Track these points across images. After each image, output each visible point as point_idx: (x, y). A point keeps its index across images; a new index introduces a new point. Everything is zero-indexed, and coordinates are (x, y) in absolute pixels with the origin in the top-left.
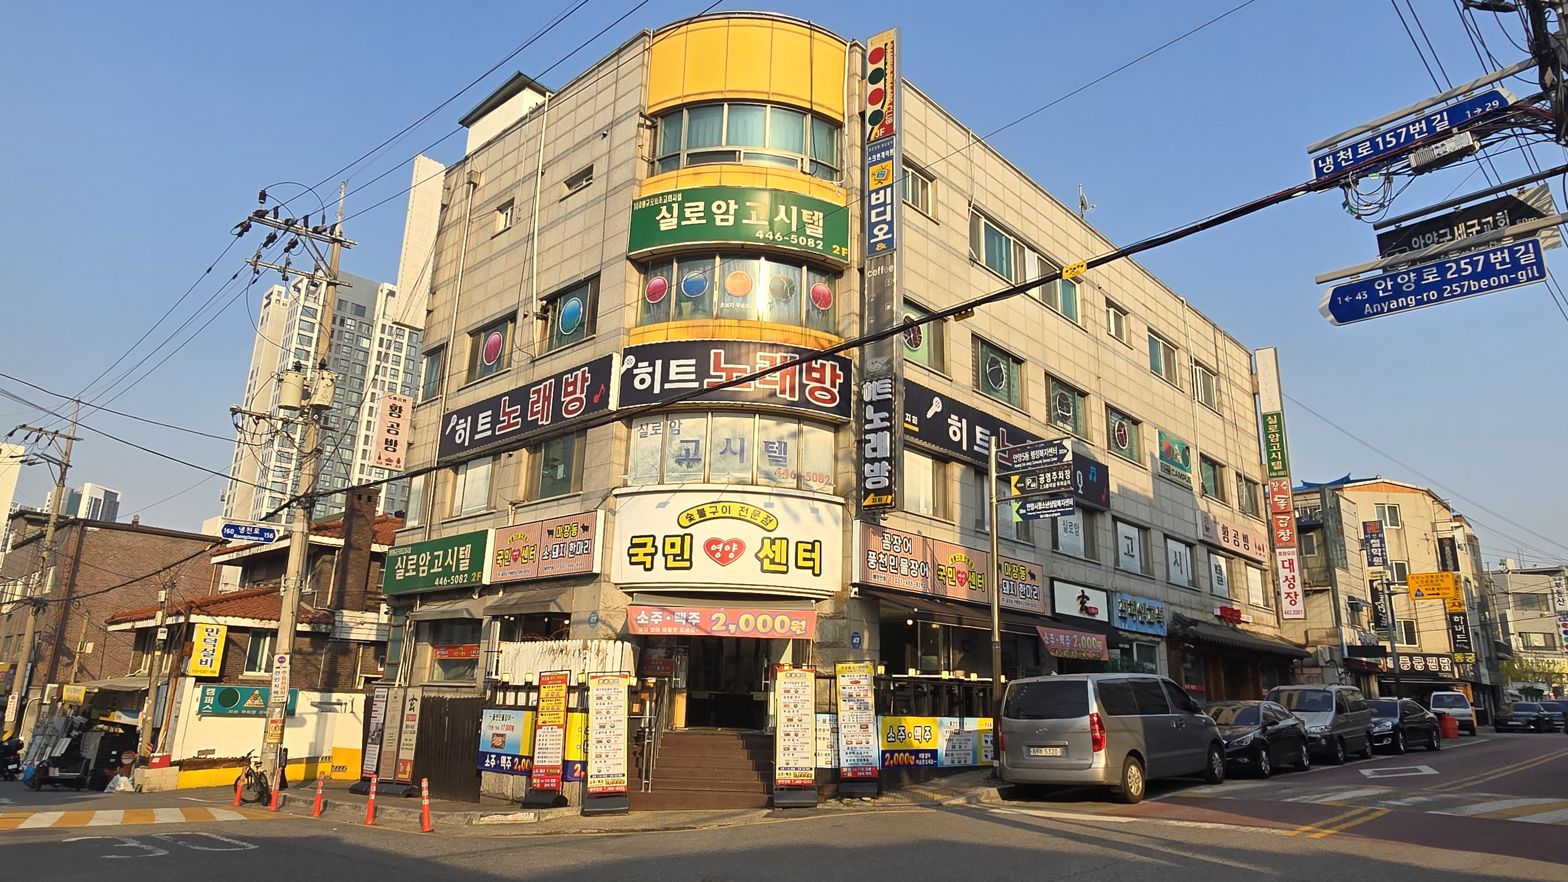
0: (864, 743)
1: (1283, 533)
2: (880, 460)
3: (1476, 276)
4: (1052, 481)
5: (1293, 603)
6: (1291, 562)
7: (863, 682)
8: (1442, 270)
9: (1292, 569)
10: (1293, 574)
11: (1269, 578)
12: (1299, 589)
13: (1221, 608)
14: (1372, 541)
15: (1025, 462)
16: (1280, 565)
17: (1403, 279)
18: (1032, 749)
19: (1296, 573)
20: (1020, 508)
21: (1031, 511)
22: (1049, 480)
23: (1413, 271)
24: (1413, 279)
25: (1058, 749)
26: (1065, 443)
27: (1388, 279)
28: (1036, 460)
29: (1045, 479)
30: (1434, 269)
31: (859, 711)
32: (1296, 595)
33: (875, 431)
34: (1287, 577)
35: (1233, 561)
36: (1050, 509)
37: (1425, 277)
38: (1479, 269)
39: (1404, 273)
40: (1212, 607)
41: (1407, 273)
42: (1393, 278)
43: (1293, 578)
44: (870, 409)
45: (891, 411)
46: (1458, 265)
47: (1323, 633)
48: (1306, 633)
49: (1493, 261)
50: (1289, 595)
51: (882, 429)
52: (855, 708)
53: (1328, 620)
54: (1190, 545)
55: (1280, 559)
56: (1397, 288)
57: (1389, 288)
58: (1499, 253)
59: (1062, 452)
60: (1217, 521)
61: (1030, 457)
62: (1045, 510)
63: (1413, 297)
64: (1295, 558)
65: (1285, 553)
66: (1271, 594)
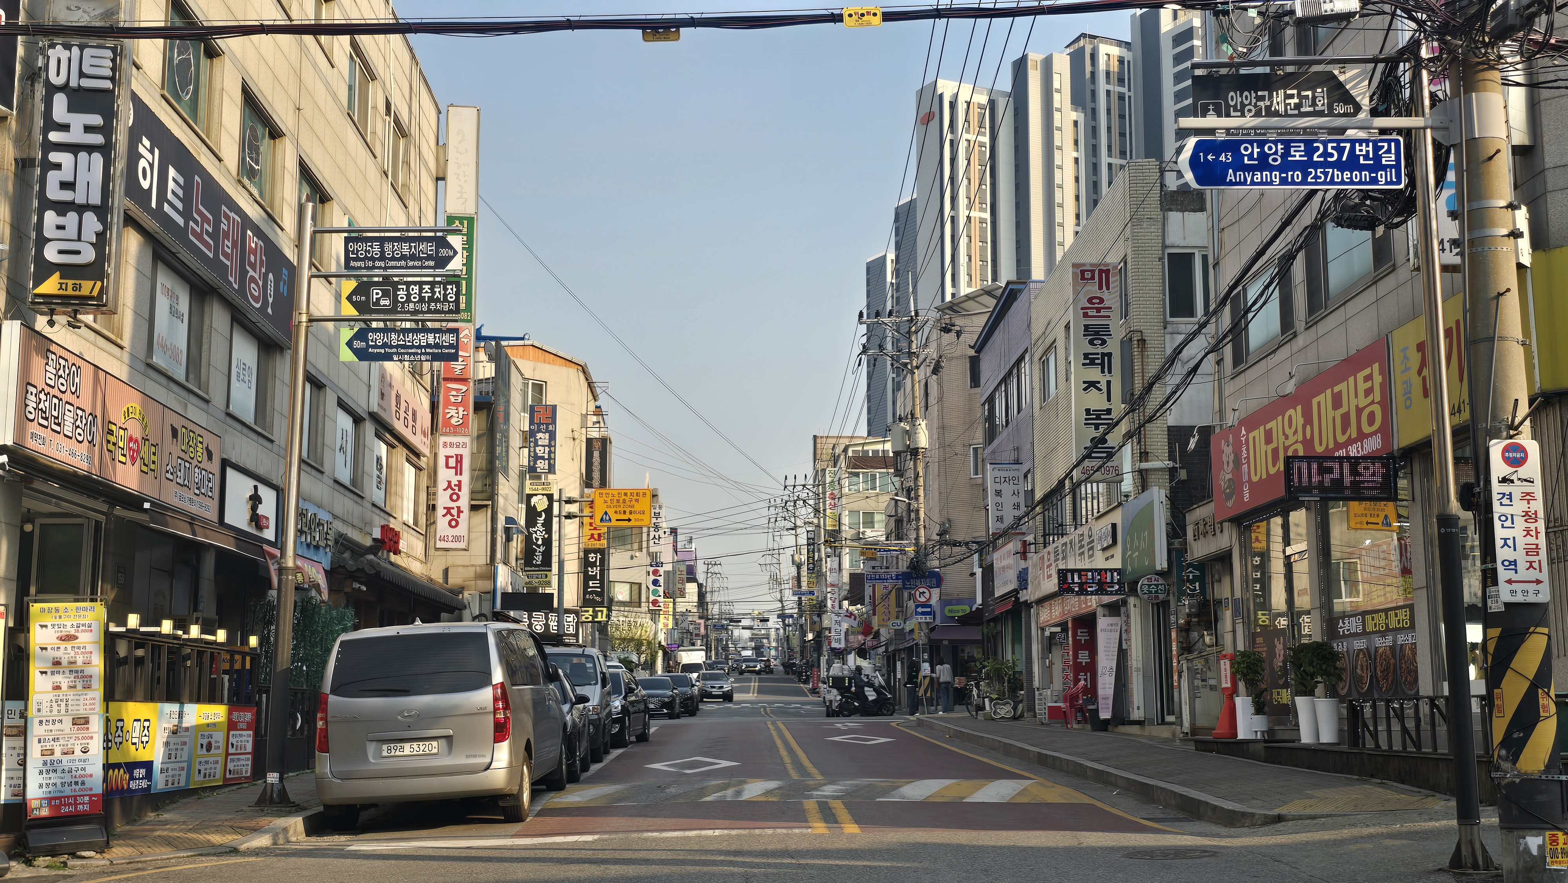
0: (78, 752)
1: (453, 412)
2: (82, 209)
3: (1340, 165)
4: (422, 300)
5: (454, 524)
6: (459, 459)
7: (84, 638)
8: (1310, 150)
9: (458, 470)
10: (459, 478)
11: (424, 482)
12: (464, 502)
13: (383, 527)
14: (539, 435)
15: (373, 259)
16: (441, 461)
17: (1270, 148)
18: (385, 747)
19: (465, 478)
20: (356, 337)
21: (375, 346)
22: (415, 298)
23: (1283, 142)
24: (1280, 152)
25: (435, 744)
26: (451, 239)
27: (1255, 144)
28: (393, 259)
29: (409, 295)
30: (1302, 145)
31: (72, 692)
32: (459, 511)
33: (74, 149)
34: (449, 482)
35: (394, 451)
36: (412, 347)
37: (1293, 153)
38: (1344, 159)
39: (1271, 142)
40: (370, 524)
41: (1275, 142)
42: (1261, 144)
43: (459, 485)
44: (60, 101)
45: (110, 115)
46: (1326, 148)
47: (470, 572)
48: (446, 572)
49: (1358, 153)
50: (449, 510)
51: (90, 149)
52: (64, 687)
53: (479, 555)
54: (358, 420)
55: (442, 453)
56: (1263, 156)
57: (1255, 156)
58: (1364, 144)
59: (443, 252)
60: (393, 384)
61: (382, 252)
62: (404, 347)
63: (1278, 173)
64: (466, 453)
65: (451, 445)
66: (423, 508)
